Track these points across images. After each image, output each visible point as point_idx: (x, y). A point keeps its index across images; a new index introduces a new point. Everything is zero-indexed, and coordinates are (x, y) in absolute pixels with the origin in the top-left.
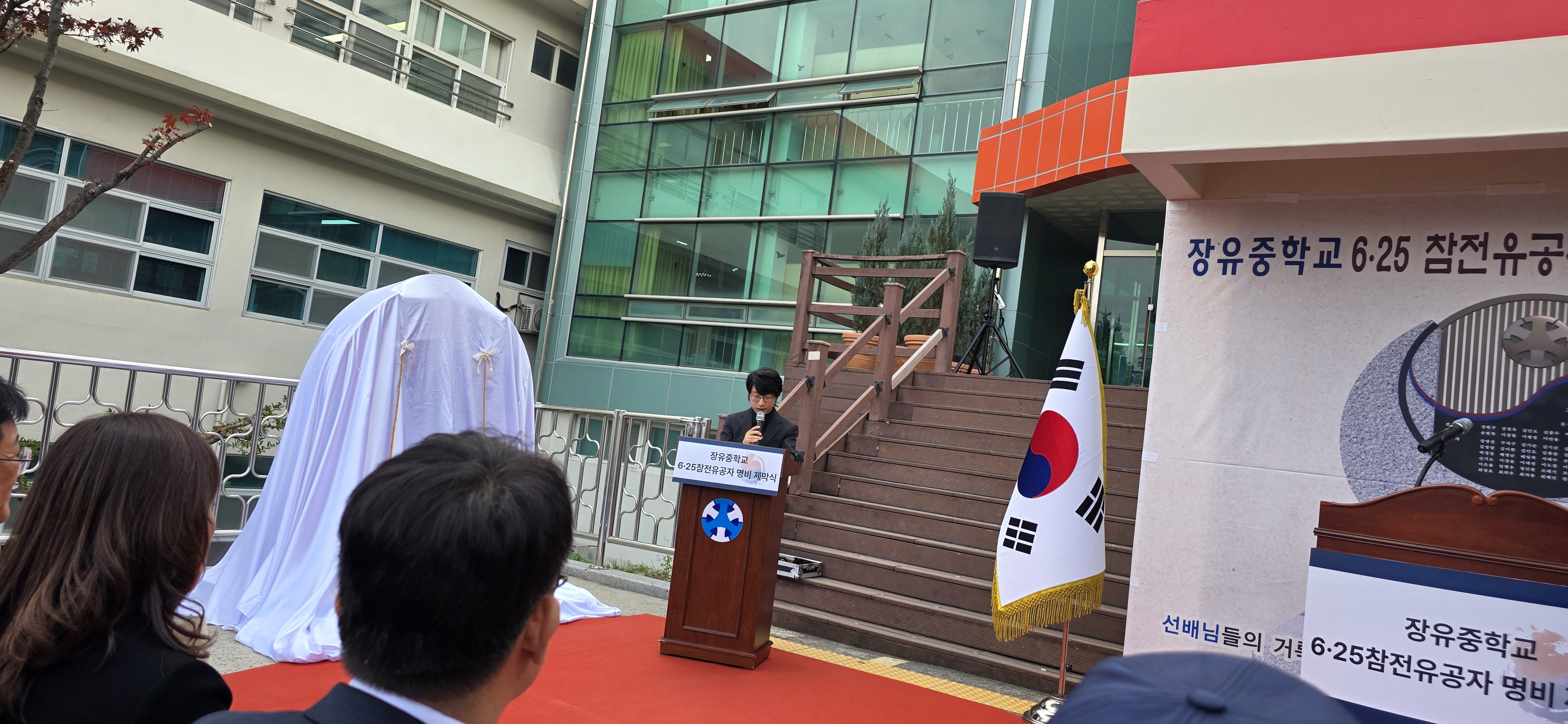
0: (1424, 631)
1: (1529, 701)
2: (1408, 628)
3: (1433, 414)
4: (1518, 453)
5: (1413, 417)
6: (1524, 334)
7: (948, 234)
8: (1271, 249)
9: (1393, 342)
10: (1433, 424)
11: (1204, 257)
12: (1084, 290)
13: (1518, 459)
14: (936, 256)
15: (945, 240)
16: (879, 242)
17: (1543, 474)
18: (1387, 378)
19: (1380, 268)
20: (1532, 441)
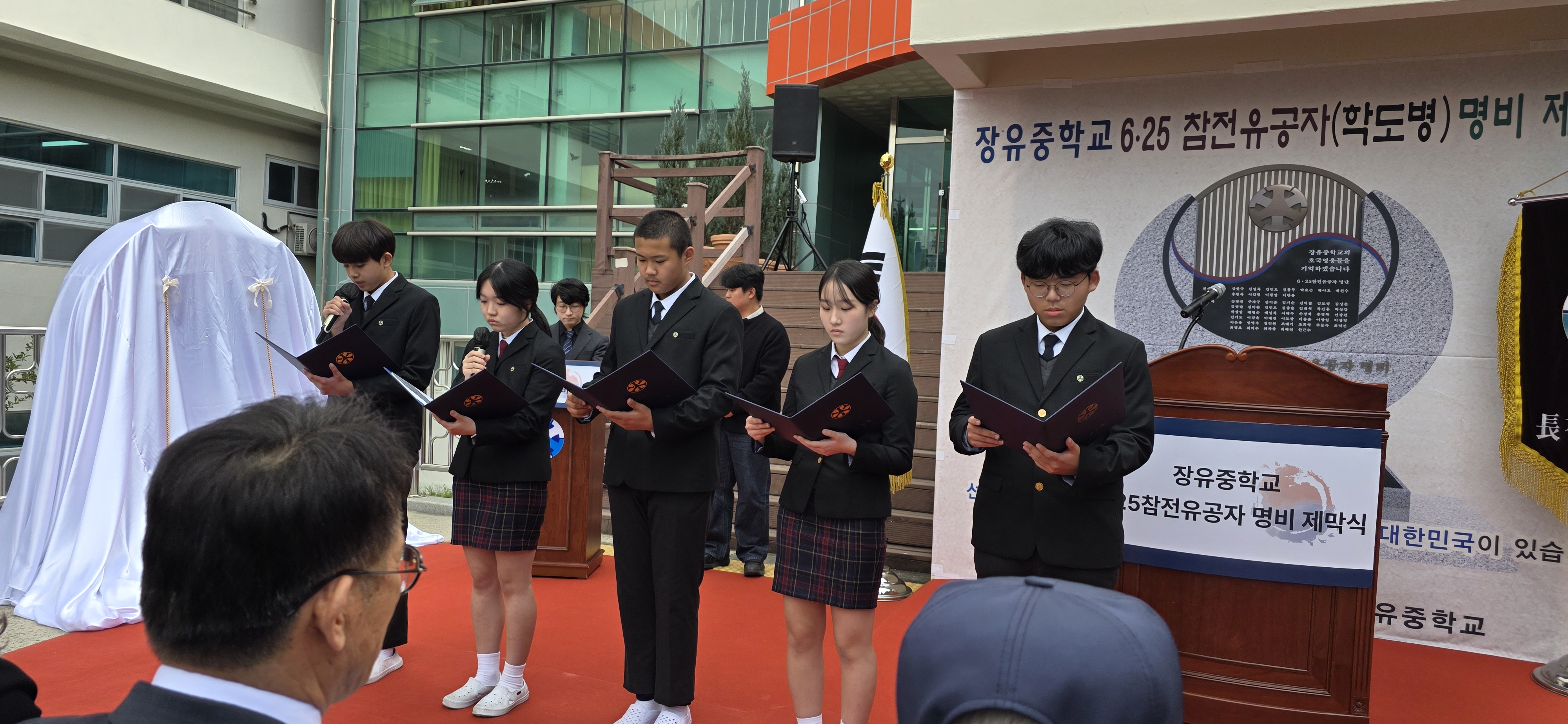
0: (1189, 476)
1: (1274, 526)
2: (1175, 475)
3: (1192, 281)
4: (1262, 310)
5: (1175, 284)
6: (1266, 202)
7: (746, 129)
8: (1050, 134)
9: (1158, 217)
10: (1192, 289)
11: (990, 145)
12: (881, 183)
13: (1262, 315)
14: (736, 153)
15: (744, 135)
16: (678, 139)
17: (1283, 326)
18: (1153, 250)
19: (1146, 147)
20: (1274, 299)
